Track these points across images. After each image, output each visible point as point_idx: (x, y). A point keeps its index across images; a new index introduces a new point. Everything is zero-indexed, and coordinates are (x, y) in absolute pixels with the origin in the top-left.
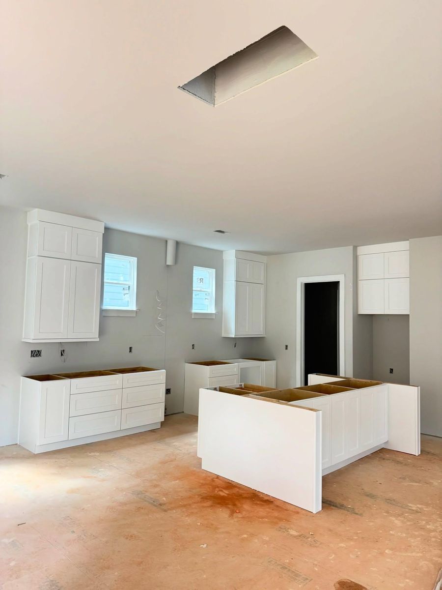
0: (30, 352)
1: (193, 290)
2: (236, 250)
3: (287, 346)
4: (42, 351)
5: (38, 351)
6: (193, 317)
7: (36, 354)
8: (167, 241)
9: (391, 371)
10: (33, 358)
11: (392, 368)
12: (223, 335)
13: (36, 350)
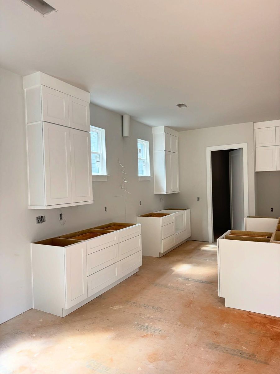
0: (36, 218)
1: (138, 159)
2: (164, 126)
3: (198, 198)
4: (45, 217)
5: (42, 217)
6: (139, 180)
7: (41, 220)
8: (122, 117)
9: (272, 210)
10: (39, 224)
11: (272, 208)
12: (155, 193)
13: (40, 216)
